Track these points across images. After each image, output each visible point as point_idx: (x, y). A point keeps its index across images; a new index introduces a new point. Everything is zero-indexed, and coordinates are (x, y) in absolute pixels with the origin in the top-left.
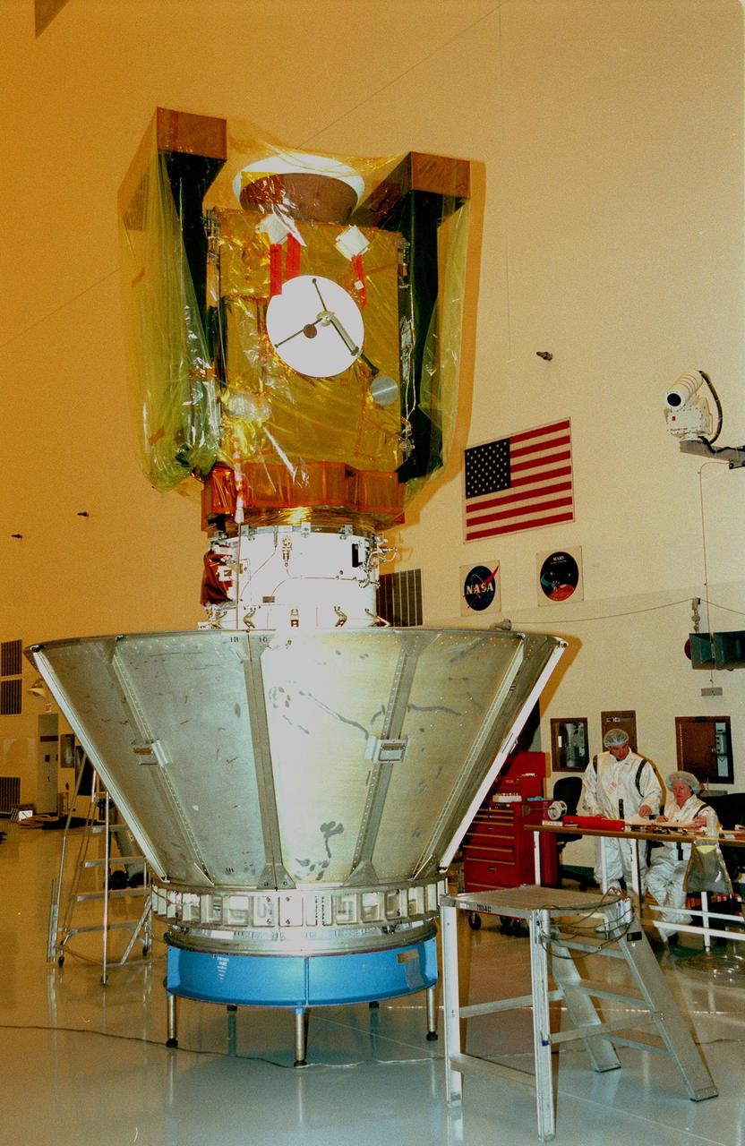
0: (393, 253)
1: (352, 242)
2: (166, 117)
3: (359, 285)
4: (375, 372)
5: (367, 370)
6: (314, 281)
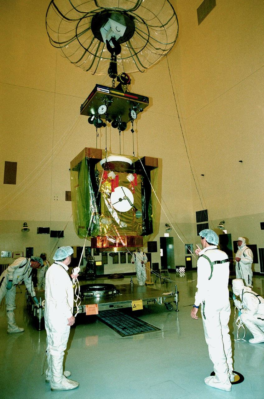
0: (140, 180)
1: (130, 178)
2: (87, 150)
3: (133, 189)
4: (136, 210)
5: (135, 209)
6: (122, 188)
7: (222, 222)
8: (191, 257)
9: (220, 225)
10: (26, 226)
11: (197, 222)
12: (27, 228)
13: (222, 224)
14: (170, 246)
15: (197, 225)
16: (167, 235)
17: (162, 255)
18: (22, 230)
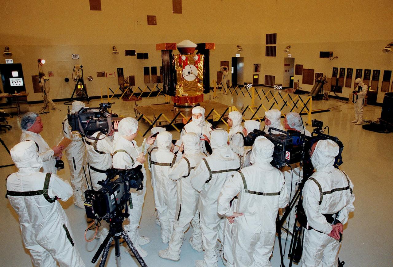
7: (288, 47)
8: (258, 75)
9: (286, 49)
10: (115, 49)
11: (266, 44)
12: (116, 51)
13: (288, 49)
14: (241, 65)
15: (266, 47)
16: (238, 55)
17: (232, 72)
18: (112, 53)
